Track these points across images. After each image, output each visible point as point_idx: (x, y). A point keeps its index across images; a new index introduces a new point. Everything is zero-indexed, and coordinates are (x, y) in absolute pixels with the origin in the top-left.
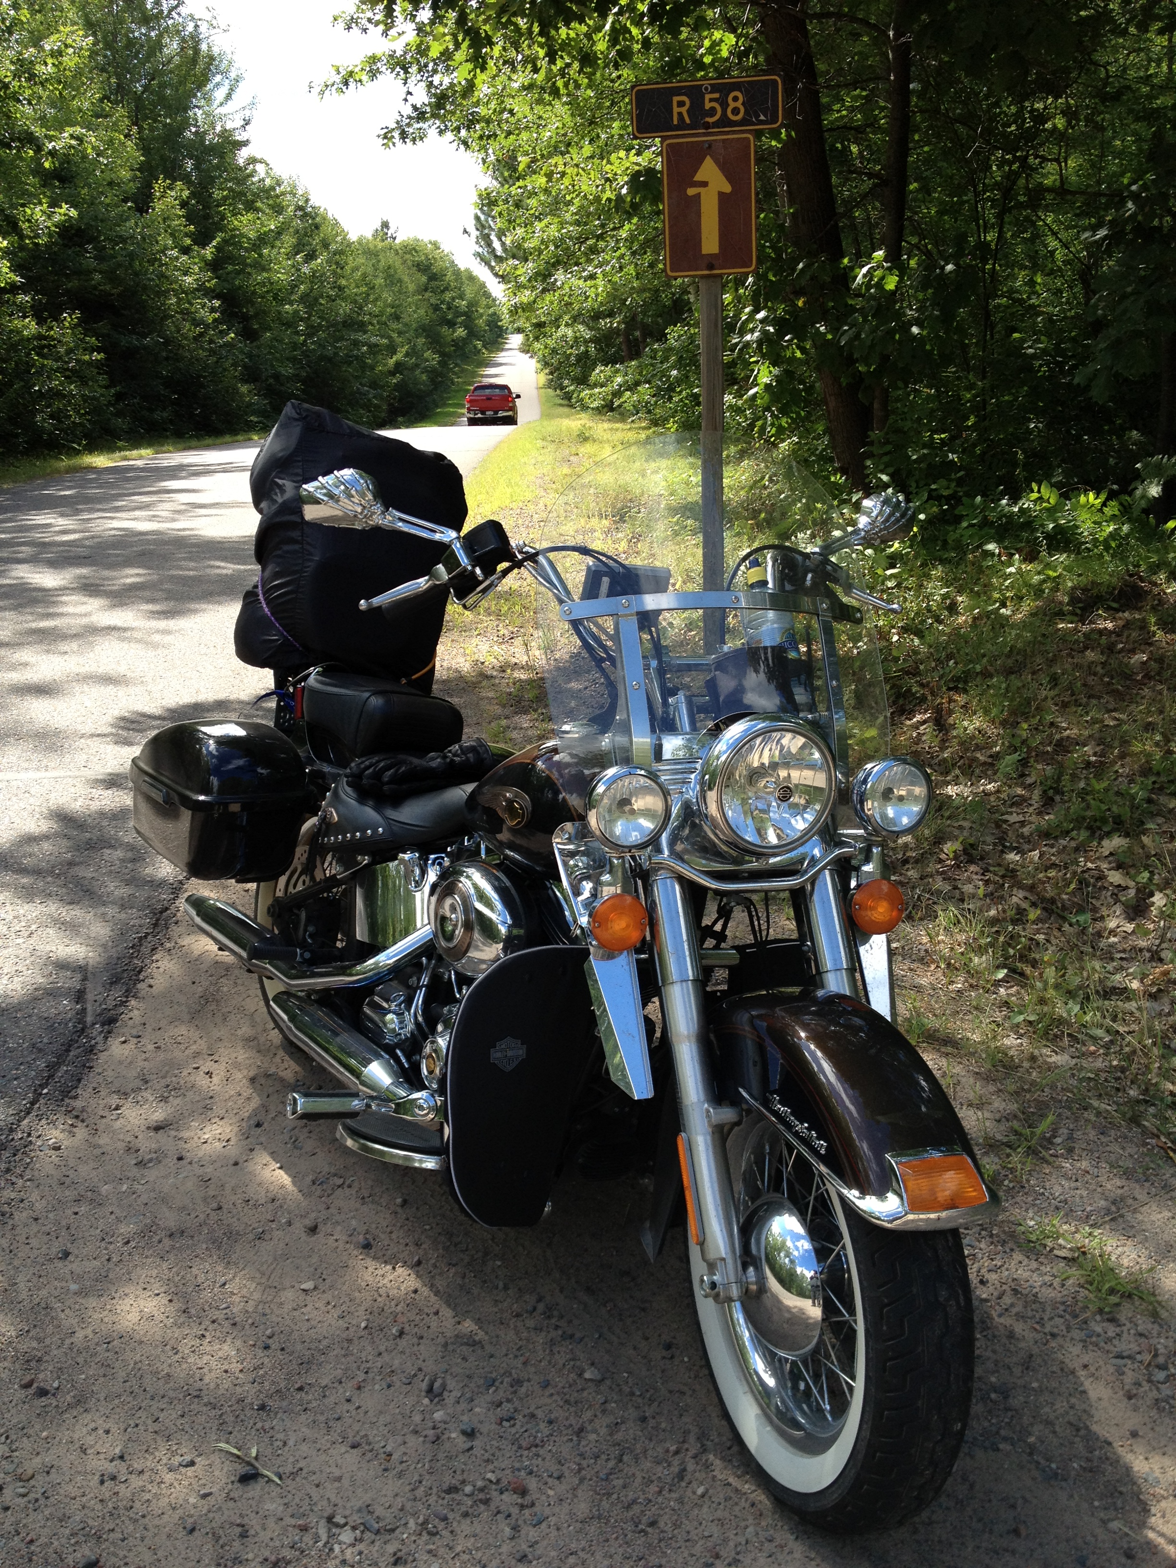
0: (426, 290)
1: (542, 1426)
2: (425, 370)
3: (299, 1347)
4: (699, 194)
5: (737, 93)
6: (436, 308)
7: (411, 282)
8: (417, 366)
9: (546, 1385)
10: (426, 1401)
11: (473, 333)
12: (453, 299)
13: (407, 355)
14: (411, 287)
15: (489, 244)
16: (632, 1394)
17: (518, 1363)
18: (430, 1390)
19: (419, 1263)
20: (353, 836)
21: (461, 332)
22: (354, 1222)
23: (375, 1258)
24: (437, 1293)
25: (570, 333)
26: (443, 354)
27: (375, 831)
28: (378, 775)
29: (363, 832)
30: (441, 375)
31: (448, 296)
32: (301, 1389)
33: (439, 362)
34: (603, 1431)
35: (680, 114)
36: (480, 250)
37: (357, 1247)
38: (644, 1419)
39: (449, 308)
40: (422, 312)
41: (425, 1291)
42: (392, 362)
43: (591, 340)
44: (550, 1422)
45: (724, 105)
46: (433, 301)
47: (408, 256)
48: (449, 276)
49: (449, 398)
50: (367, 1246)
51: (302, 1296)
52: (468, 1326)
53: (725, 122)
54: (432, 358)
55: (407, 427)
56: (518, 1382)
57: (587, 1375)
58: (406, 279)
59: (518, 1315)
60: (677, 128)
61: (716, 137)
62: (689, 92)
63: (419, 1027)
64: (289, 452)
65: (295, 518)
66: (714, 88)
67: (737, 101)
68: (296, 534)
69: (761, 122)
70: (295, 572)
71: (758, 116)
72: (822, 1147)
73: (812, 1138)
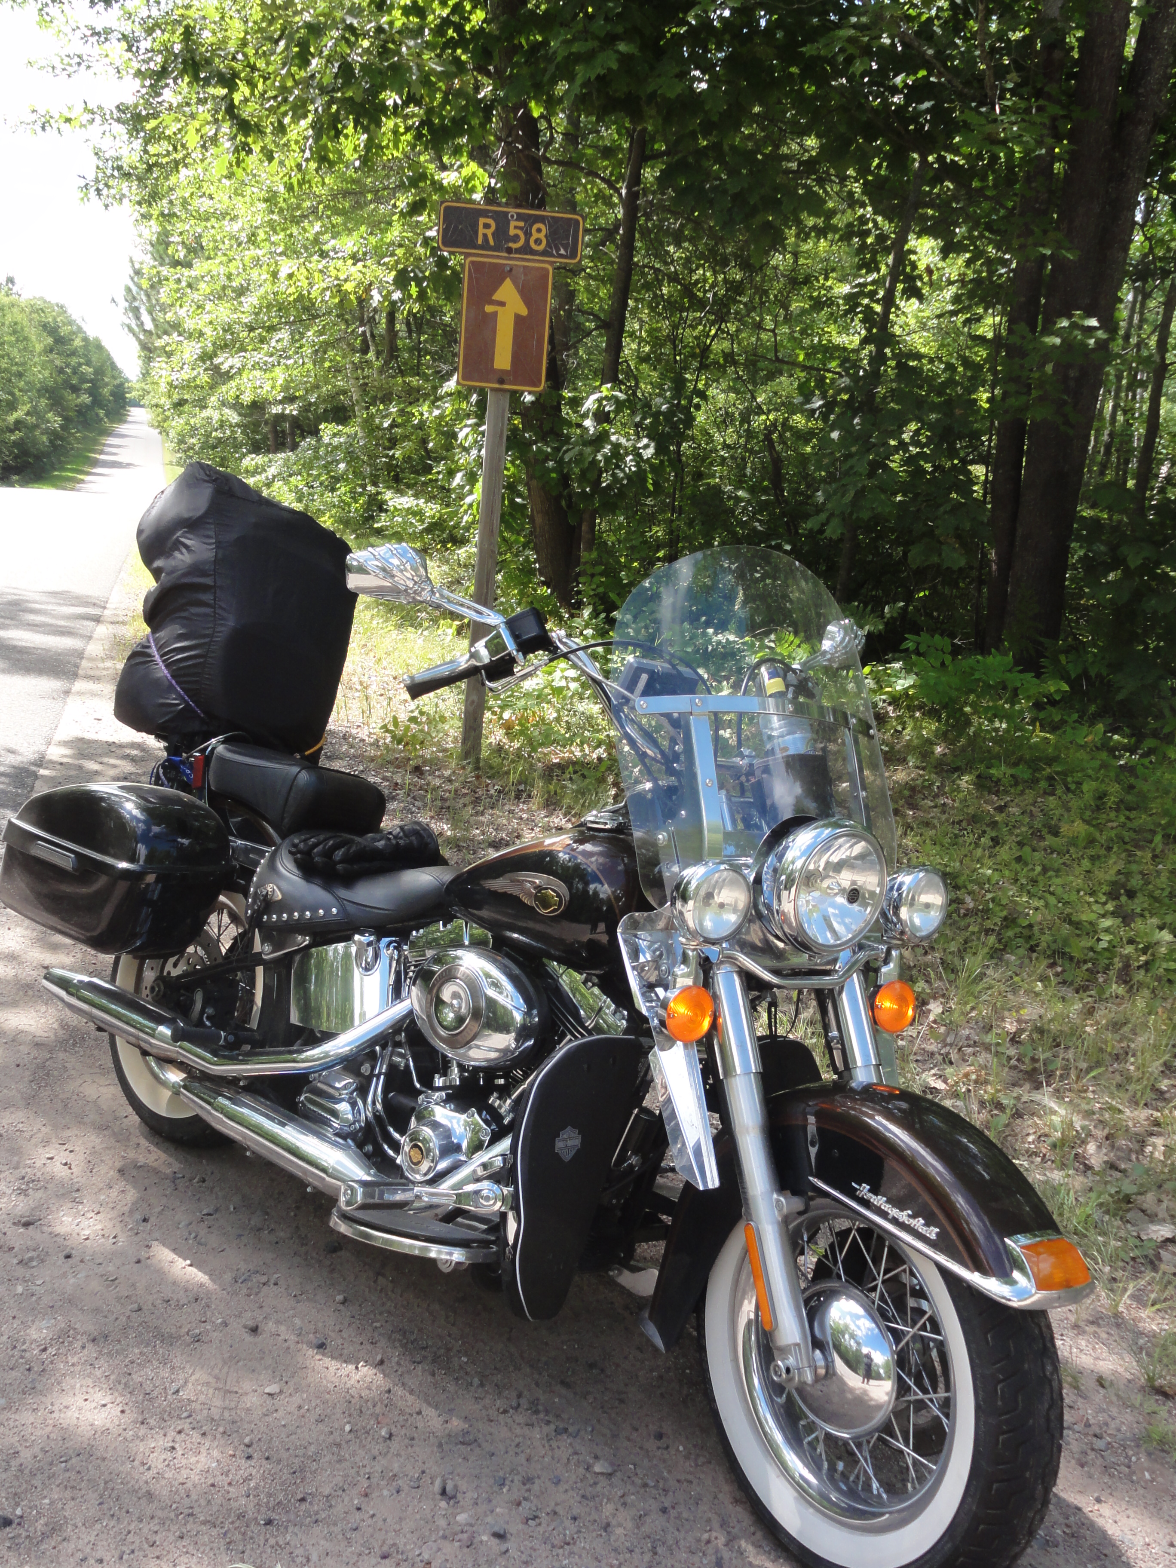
0: (51, 351)
1: (568, 1523)
2: (46, 432)
3: (285, 1455)
4: (495, 314)
5: (540, 225)
6: (61, 371)
7: (39, 343)
8: (36, 426)
9: (557, 1482)
10: (443, 1504)
11: (97, 401)
12: (80, 365)
13: (28, 414)
14: (39, 347)
15: (138, 318)
16: (645, 1485)
17: (522, 1458)
18: (443, 1492)
19: (381, 1362)
20: (302, 914)
21: (86, 399)
22: (297, 1321)
23: (333, 1358)
24: (411, 1392)
25: (216, 416)
26: (66, 419)
27: (328, 911)
28: (328, 854)
29: (314, 910)
30: (62, 439)
31: (74, 361)
32: (303, 1500)
33: (61, 426)
34: (630, 1525)
35: (485, 235)
36: (128, 321)
37: (310, 1345)
38: (664, 1510)
39: (74, 373)
40: (47, 373)
41: (399, 1391)
42: (12, 418)
43: (237, 425)
44: (575, 1519)
45: (528, 234)
46: (58, 362)
47: (35, 316)
48: (78, 342)
49: (68, 463)
50: (321, 1346)
51: (269, 1401)
52: (456, 1424)
53: (526, 249)
54: (55, 421)
55: (21, 486)
56: (528, 1480)
57: (597, 1468)
58: (33, 338)
59: (505, 1412)
60: (482, 247)
61: (517, 262)
62: (496, 216)
63: (377, 1116)
64: (199, 513)
65: (208, 581)
66: (520, 217)
67: (540, 233)
68: (207, 597)
69: (561, 256)
70: (204, 636)
71: (558, 250)
72: (932, 1233)
73: (919, 1223)
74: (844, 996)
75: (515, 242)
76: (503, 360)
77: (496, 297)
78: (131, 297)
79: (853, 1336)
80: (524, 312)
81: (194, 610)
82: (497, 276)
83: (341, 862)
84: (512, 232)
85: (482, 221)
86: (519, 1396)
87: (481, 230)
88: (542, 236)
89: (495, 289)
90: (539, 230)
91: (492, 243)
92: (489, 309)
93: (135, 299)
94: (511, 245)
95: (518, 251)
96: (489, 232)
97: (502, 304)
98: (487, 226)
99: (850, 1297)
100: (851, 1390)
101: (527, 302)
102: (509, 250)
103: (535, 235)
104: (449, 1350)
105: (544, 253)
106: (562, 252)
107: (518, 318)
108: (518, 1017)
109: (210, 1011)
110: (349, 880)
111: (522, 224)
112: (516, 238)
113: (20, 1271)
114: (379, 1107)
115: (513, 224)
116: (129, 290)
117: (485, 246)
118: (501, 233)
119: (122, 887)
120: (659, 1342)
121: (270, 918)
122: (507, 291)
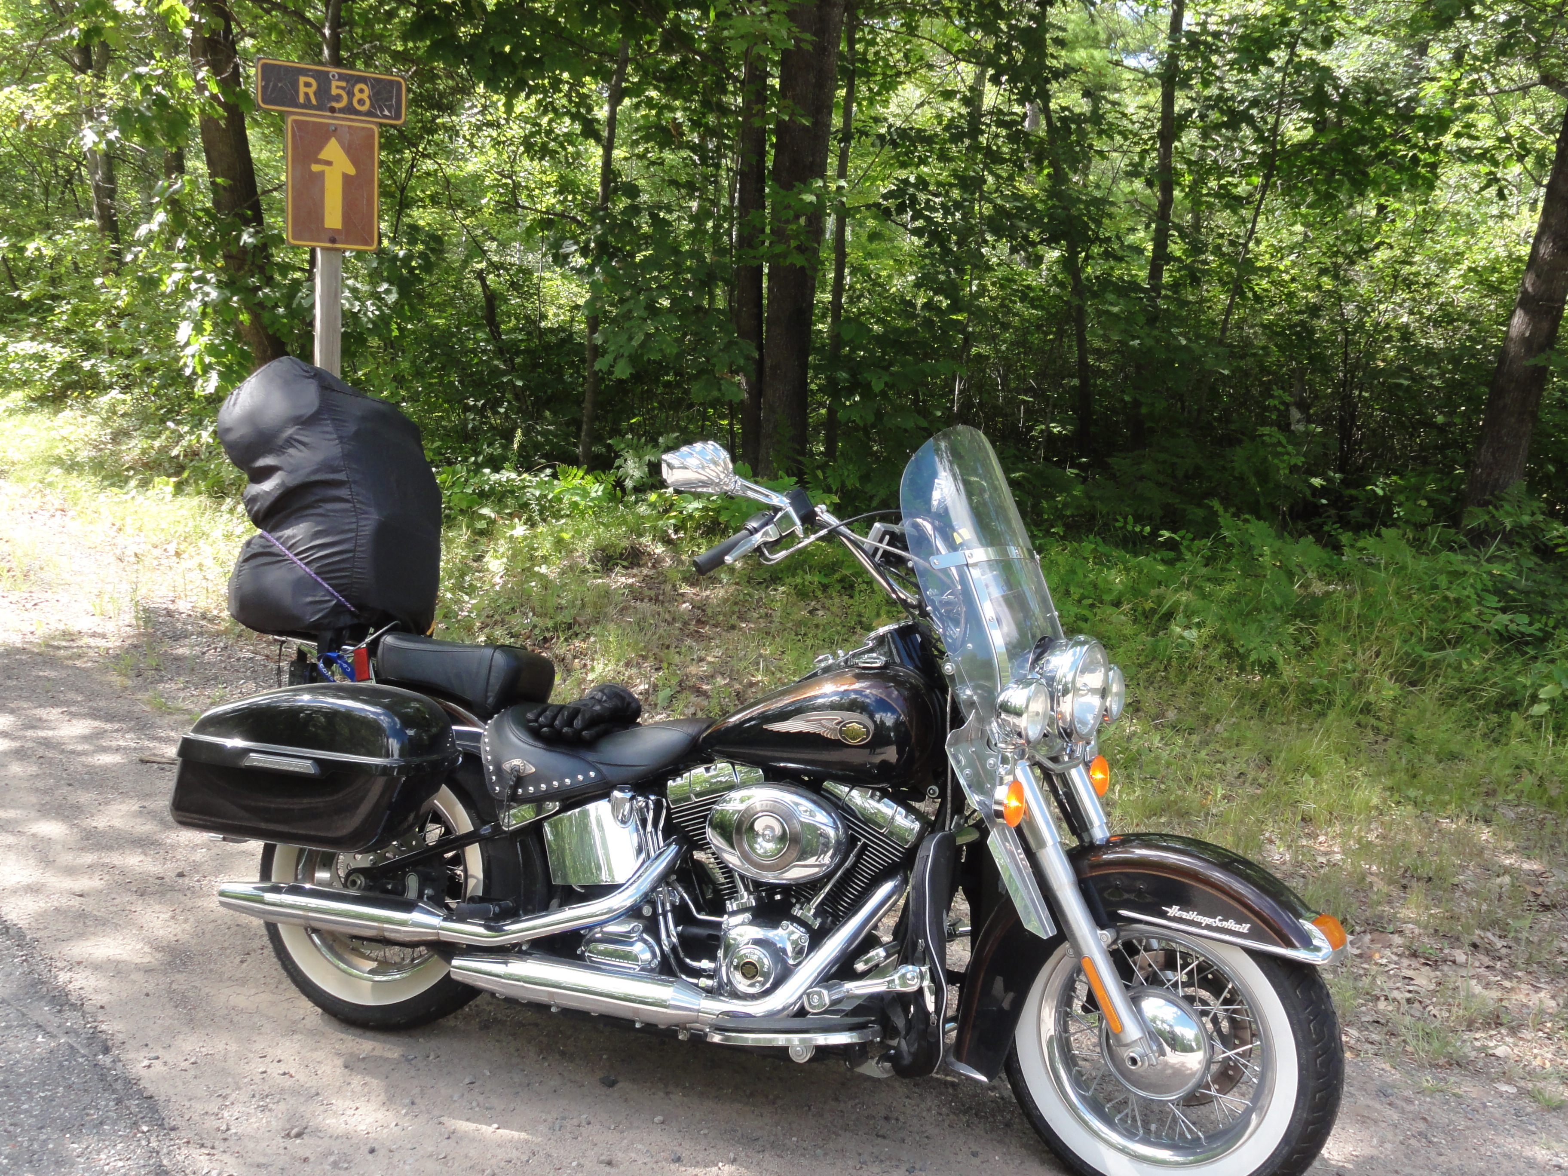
4: (322, 173)
5: (362, 86)
19: (735, 1159)
22: (640, 1146)
23: (694, 1166)
35: (306, 94)
37: (668, 1161)
45: (350, 94)
53: (350, 109)
60: (304, 106)
61: (343, 122)
62: (317, 75)
63: (674, 949)
65: (342, 476)
66: (342, 77)
67: (363, 93)
68: (344, 492)
69: (385, 117)
71: (382, 111)
72: (1245, 928)
73: (1231, 925)
75: (338, 101)
76: (333, 219)
77: (323, 155)
80: (352, 171)
82: (323, 135)
83: (582, 728)
84: (334, 91)
85: (302, 79)
87: (302, 89)
88: (365, 96)
89: (321, 148)
90: (361, 91)
91: (314, 102)
92: (315, 168)
94: (334, 104)
95: (341, 110)
96: (311, 91)
97: (329, 163)
98: (308, 85)
99: (1154, 997)
100: (1175, 1066)
101: (355, 162)
102: (333, 110)
103: (358, 96)
105: (369, 114)
106: (386, 113)
107: (346, 177)
108: (831, 834)
110: (592, 744)
111: (344, 84)
112: (338, 98)
114: (675, 940)
115: (334, 84)
117: (308, 105)
118: (323, 92)
121: (525, 790)
122: (333, 150)
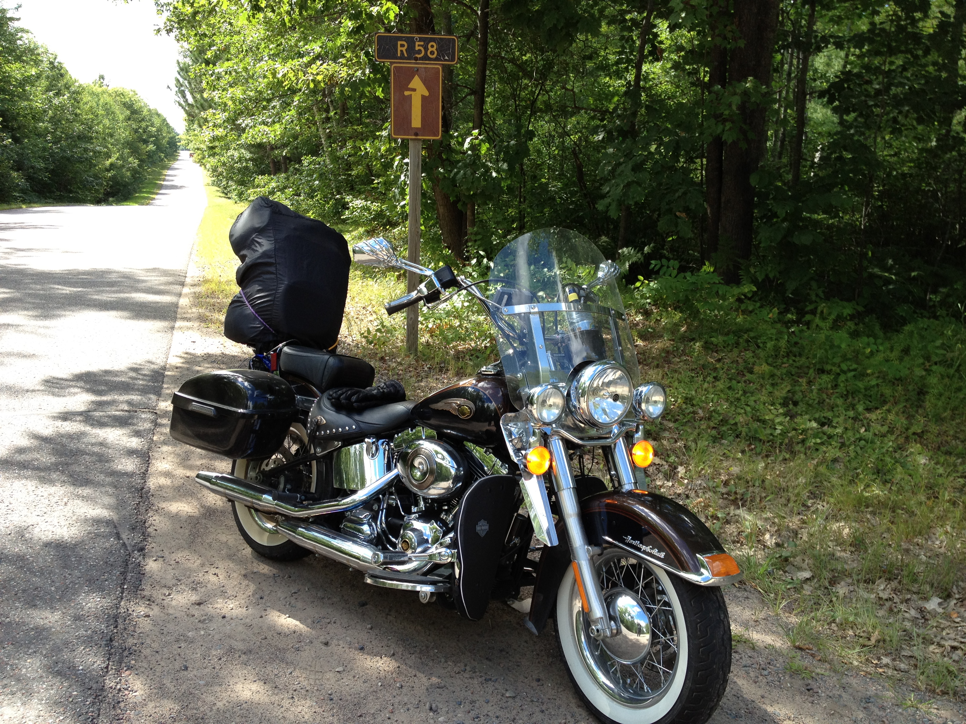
0: (129, 119)
1: (494, 719)
2: (129, 169)
3: (349, 698)
4: (411, 96)
5: (433, 43)
6: (136, 131)
7: (121, 114)
8: (123, 166)
9: (487, 702)
10: (431, 714)
11: (159, 148)
12: (147, 126)
13: (117, 159)
14: (121, 117)
15: (184, 97)
16: (532, 701)
17: (469, 693)
18: (431, 709)
19: (394, 655)
20: (337, 429)
21: (151, 147)
22: (348, 638)
23: (368, 654)
24: (410, 667)
25: (236, 154)
26: (141, 160)
27: (350, 427)
28: (348, 398)
29: (343, 427)
30: (139, 173)
31: (144, 124)
32: (361, 716)
33: (138, 165)
34: (526, 718)
35: (402, 51)
36: (178, 99)
37: (356, 649)
38: (542, 711)
39: (145, 132)
40: (127, 133)
41: (403, 667)
42: (108, 163)
43: (250, 159)
44: (497, 717)
45: (426, 49)
46: (134, 126)
47: (118, 98)
48: (145, 112)
49: (144, 188)
50: (362, 649)
51: (338, 675)
52: (434, 680)
53: (426, 58)
54: (134, 162)
55: (117, 204)
56: (472, 702)
57: (507, 695)
58: (118, 112)
59: (459, 673)
60: (401, 58)
61: (421, 66)
62: (407, 40)
63: (383, 531)
64: (265, 224)
65: (272, 260)
66: (421, 39)
67: (433, 47)
68: (272, 269)
69: (446, 60)
70: (271, 290)
71: (444, 57)
72: (662, 555)
73: (655, 552)
74: (616, 450)
75: (419, 54)
76: (416, 122)
77: (411, 86)
78: (179, 84)
79: (629, 615)
80: (427, 93)
81: (266, 276)
82: (410, 74)
83: (355, 402)
84: (417, 48)
85: (399, 43)
86: (466, 666)
87: (399, 49)
88: (434, 49)
89: (409, 82)
90: (432, 46)
91: (406, 55)
92: (407, 93)
93: (182, 86)
94: (417, 56)
95: (421, 59)
96: (404, 49)
97: (414, 90)
98: (402, 46)
99: (627, 595)
100: (631, 640)
101: (428, 88)
102: (416, 59)
103: (430, 49)
104: (427, 647)
105: (436, 59)
106: (446, 58)
107: (423, 96)
108: (453, 472)
109: (289, 486)
110: (360, 411)
111: (422, 43)
112: (419, 52)
113: (201, 625)
114: (384, 526)
115: (417, 43)
116: (178, 81)
117: (402, 57)
118: (411, 49)
119: (242, 422)
120: (534, 630)
121: (320, 433)
122: (416, 83)
